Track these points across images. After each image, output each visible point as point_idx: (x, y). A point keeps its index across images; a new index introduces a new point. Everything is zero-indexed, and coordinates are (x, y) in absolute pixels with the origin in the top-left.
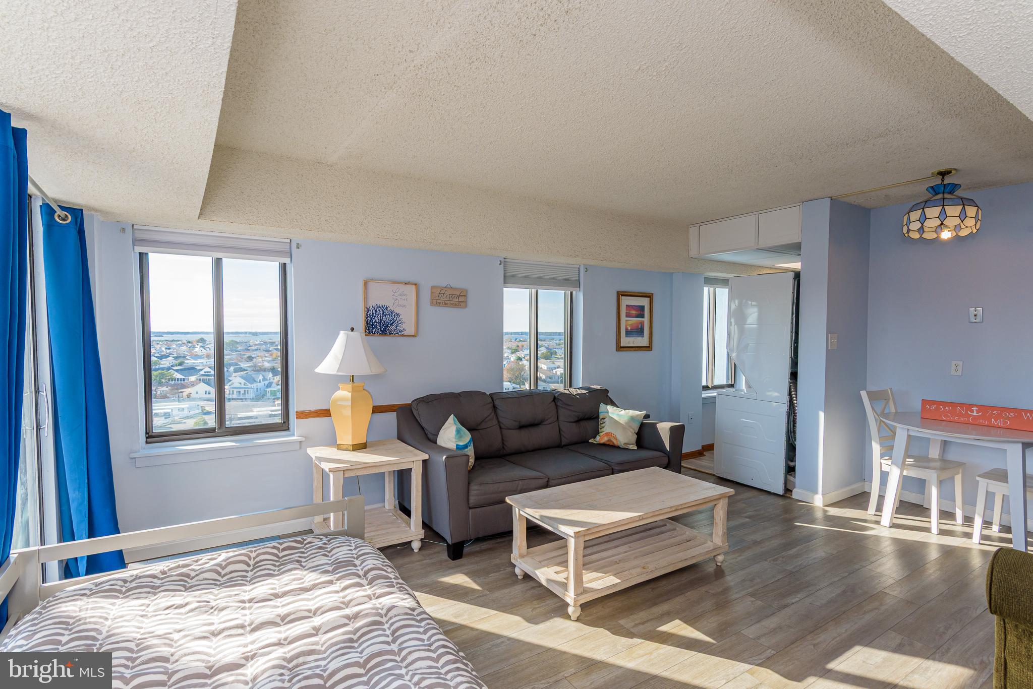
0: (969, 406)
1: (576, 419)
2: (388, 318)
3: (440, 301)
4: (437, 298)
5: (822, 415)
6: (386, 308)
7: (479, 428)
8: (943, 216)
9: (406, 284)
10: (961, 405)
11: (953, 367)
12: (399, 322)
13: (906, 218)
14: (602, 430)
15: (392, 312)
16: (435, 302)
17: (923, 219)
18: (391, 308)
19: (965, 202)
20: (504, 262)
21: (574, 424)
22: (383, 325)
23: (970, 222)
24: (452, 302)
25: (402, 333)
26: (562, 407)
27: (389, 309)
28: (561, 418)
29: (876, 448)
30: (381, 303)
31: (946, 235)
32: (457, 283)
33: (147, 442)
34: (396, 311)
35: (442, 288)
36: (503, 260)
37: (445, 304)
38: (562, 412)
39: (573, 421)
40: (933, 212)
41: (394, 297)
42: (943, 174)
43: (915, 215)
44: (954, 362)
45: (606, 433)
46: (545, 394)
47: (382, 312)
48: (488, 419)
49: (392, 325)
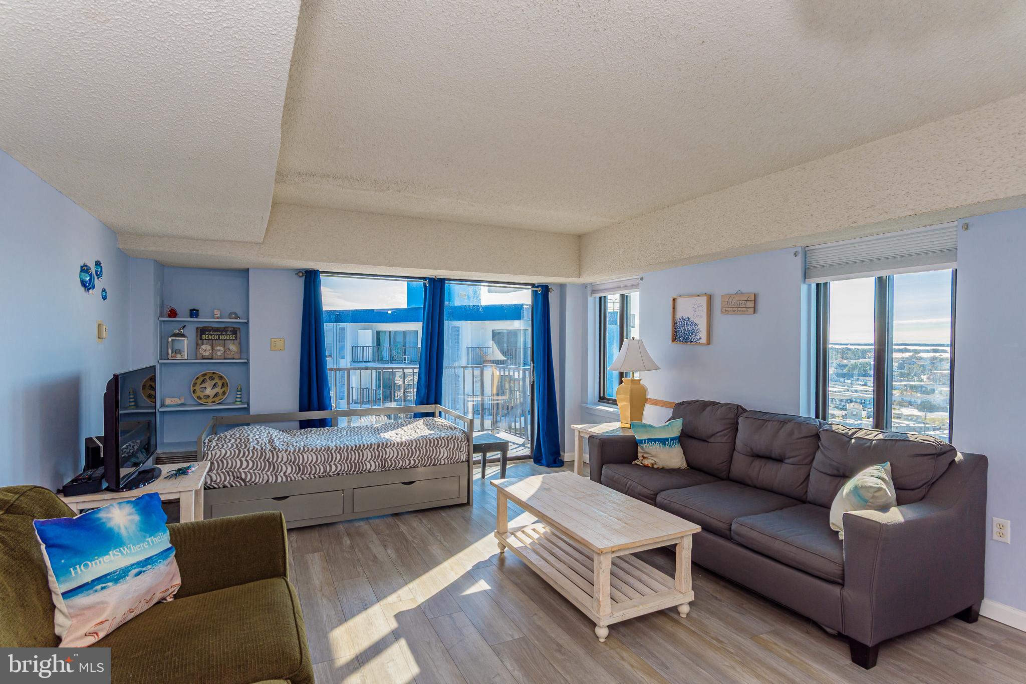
1: (835, 472)
2: (690, 328)
3: (728, 309)
4: (726, 306)
6: (689, 320)
7: (709, 440)
9: (699, 296)
12: (697, 331)
15: (692, 322)
16: (724, 310)
18: (692, 318)
20: (806, 252)
22: (687, 334)
24: (739, 309)
25: (699, 341)
26: (821, 451)
27: (690, 320)
28: (814, 463)
30: (685, 316)
33: (599, 401)
34: (695, 321)
35: (730, 295)
37: (734, 312)
39: (829, 472)
41: (694, 309)
47: (685, 323)
48: (718, 434)
49: (692, 334)
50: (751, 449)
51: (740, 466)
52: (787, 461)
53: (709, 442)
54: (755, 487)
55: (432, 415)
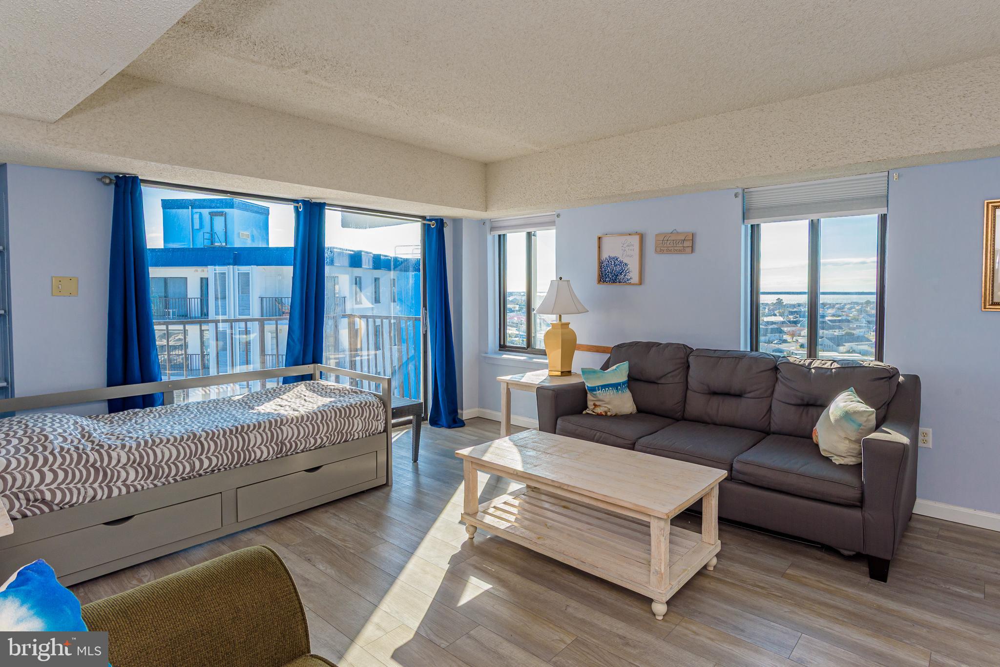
1: (799, 402)
2: (618, 268)
3: (663, 248)
4: (661, 245)
6: (617, 259)
7: (659, 382)
9: (630, 234)
12: (627, 271)
15: (621, 262)
16: (658, 249)
18: (620, 259)
20: (745, 194)
21: (793, 408)
22: (614, 274)
24: (675, 248)
25: (629, 282)
26: (781, 382)
28: (776, 395)
30: (612, 255)
32: (684, 227)
33: (499, 350)
34: (625, 261)
35: (665, 235)
36: (740, 191)
37: (669, 252)
38: (780, 388)
39: (793, 402)
41: (623, 248)
47: (613, 263)
48: (670, 375)
49: (621, 274)
50: (708, 386)
51: (697, 404)
52: (746, 395)
53: (658, 384)
54: (715, 424)
55: (310, 377)
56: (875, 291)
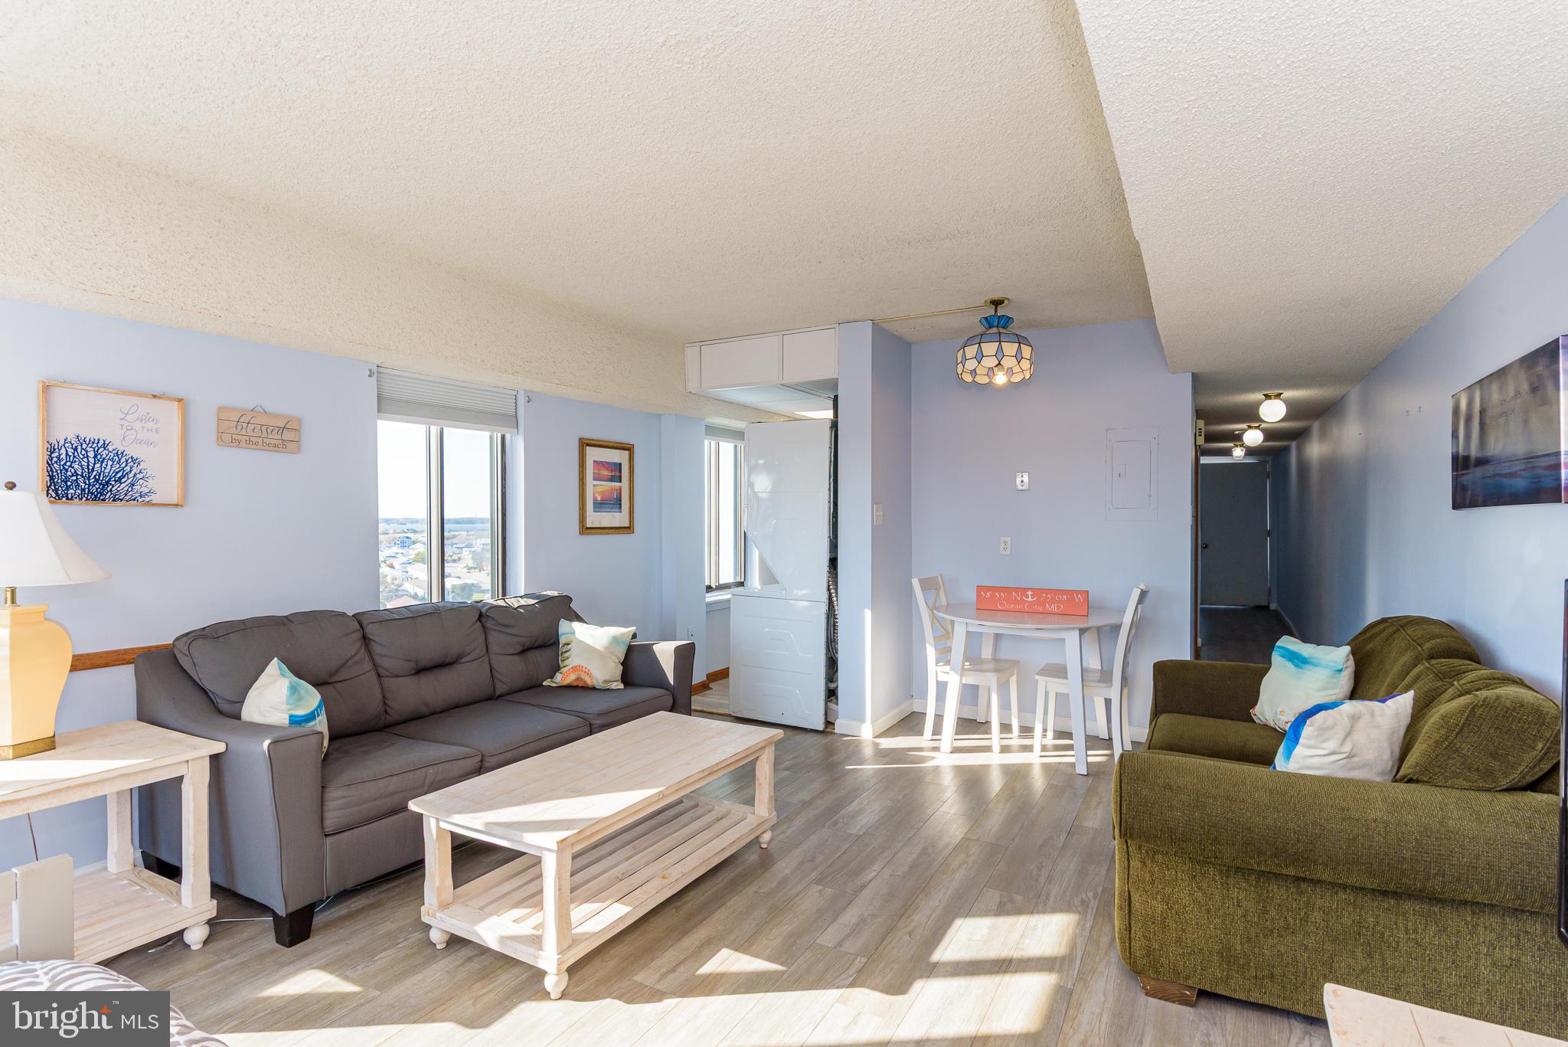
0: (1023, 591)
1: (521, 649)
2: (109, 468)
3: (240, 437)
4: (233, 431)
5: (868, 614)
6: (105, 446)
7: (334, 679)
8: (1000, 354)
9: (154, 396)
10: (1016, 589)
11: (1003, 545)
12: (139, 476)
13: (960, 354)
14: (566, 662)
15: (120, 454)
16: (227, 437)
17: (980, 357)
18: (116, 444)
19: (1021, 340)
20: (377, 373)
21: (516, 658)
22: (97, 480)
23: (1025, 364)
24: (265, 440)
25: (147, 499)
26: (495, 630)
27: (110, 448)
28: (493, 648)
29: (931, 652)
30: (90, 435)
31: (1000, 379)
32: (279, 403)
34: (132, 451)
35: (243, 411)
36: (375, 369)
37: (251, 444)
38: (495, 638)
39: (515, 652)
40: (990, 348)
41: (126, 423)
42: (997, 303)
43: (971, 351)
44: (1003, 539)
45: (572, 668)
46: (459, 610)
47: (91, 454)
49: (119, 480)
52: (464, 659)
53: (333, 683)
56: (488, 516)
